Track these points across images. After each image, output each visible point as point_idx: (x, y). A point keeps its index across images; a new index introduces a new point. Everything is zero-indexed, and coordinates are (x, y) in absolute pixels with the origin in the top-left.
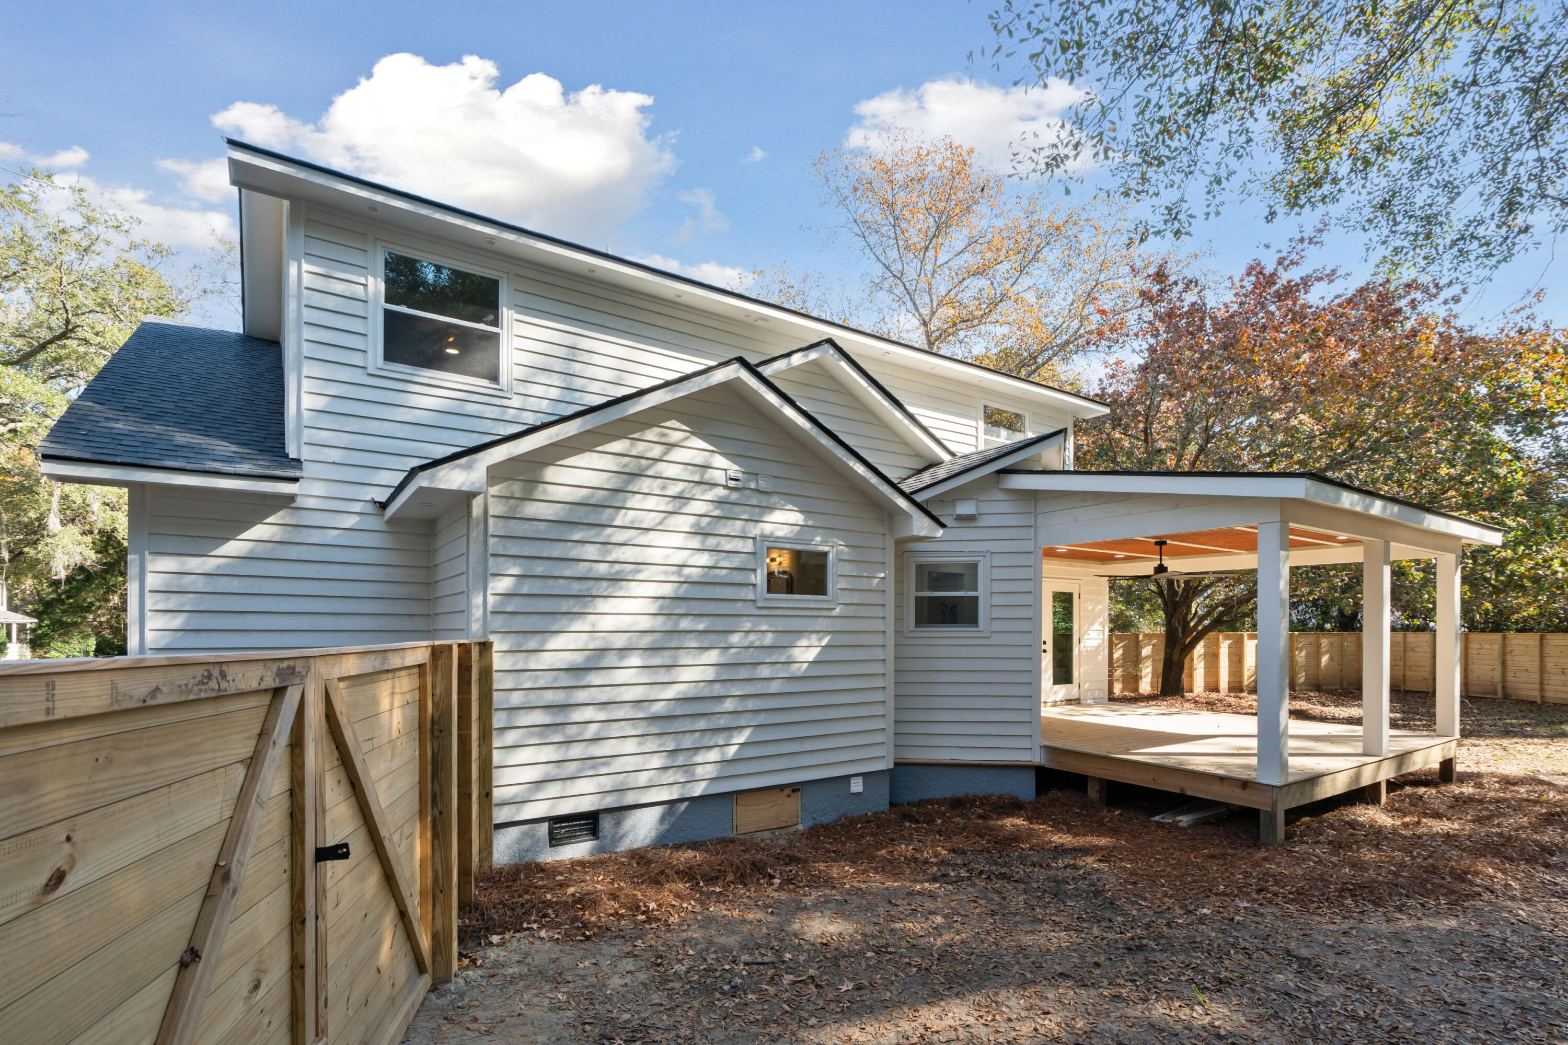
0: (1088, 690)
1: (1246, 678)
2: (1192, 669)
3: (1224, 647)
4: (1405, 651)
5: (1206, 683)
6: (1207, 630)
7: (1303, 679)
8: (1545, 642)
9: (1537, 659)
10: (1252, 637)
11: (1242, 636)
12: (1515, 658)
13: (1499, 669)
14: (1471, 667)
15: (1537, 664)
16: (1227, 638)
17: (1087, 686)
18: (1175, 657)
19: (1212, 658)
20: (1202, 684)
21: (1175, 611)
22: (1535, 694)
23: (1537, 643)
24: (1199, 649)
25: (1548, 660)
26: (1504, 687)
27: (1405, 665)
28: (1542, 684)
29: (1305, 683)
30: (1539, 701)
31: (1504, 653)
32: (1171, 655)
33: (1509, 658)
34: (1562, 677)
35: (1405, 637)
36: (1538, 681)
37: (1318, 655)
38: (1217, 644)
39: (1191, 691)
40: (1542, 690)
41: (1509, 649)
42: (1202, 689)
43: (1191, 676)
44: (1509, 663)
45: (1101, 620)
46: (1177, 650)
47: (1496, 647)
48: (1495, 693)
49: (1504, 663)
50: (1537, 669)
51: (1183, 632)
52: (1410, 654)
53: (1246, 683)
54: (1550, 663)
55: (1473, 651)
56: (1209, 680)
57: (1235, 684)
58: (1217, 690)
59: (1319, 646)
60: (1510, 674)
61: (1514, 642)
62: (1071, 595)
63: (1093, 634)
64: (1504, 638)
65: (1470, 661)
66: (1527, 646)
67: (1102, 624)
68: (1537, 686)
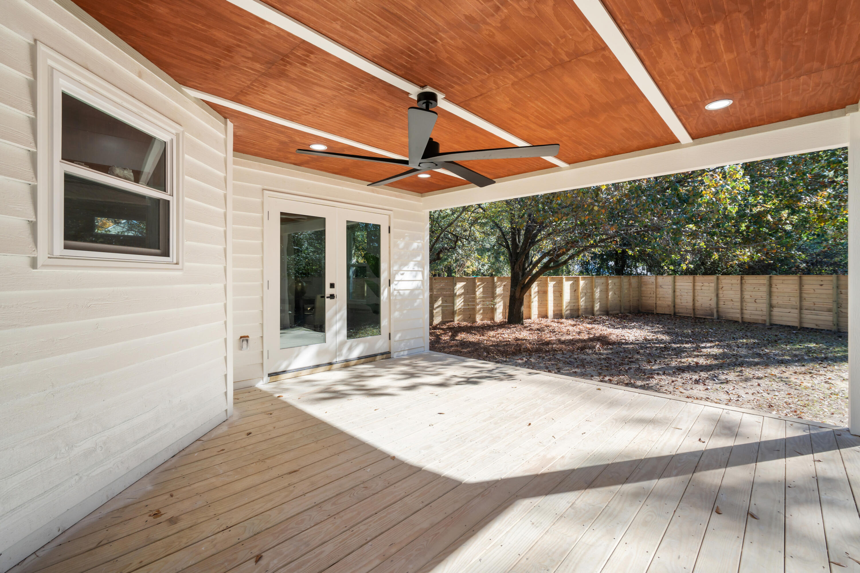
0: (401, 341)
1: (564, 307)
2: (530, 302)
3: (551, 285)
4: (656, 288)
5: (539, 311)
6: (538, 274)
7: (598, 307)
8: (743, 281)
9: (739, 292)
10: (568, 279)
11: (562, 278)
12: (725, 292)
13: (714, 299)
14: (697, 298)
15: (739, 296)
16: (552, 280)
17: (398, 337)
18: (517, 295)
19: (543, 293)
20: (537, 313)
21: (517, 260)
22: (737, 316)
23: (739, 282)
24: (535, 288)
25: (745, 293)
26: (717, 311)
27: (656, 297)
28: (742, 309)
29: (600, 310)
30: (740, 321)
31: (717, 289)
32: (515, 293)
33: (720, 292)
34: (755, 305)
35: (656, 279)
36: (739, 307)
37: (607, 290)
38: (546, 285)
39: (530, 318)
40: (742, 313)
41: (721, 286)
42: (536, 316)
43: (529, 307)
44: (721, 296)
45: (419, 258)
46: (518, 289)
47: (713, 285)
48: (712, 315)
49: (717, 295)
50: (739, 300)
51: (523, 276)
52: (660, 290)
53: (564, 311)
54: (747, 295)
55: (697, 288)
56: (541, 309)
57: (558, 312)
58: (546, 316)
59: (607, 285)
60: (721, 303)
61: (724, 281)
62: (377, 227)
63: (408, 276)
64: (718, 279)
65: (696, 294)
66: (732, 284)
67: (420, 264)
68: (739, 311)
